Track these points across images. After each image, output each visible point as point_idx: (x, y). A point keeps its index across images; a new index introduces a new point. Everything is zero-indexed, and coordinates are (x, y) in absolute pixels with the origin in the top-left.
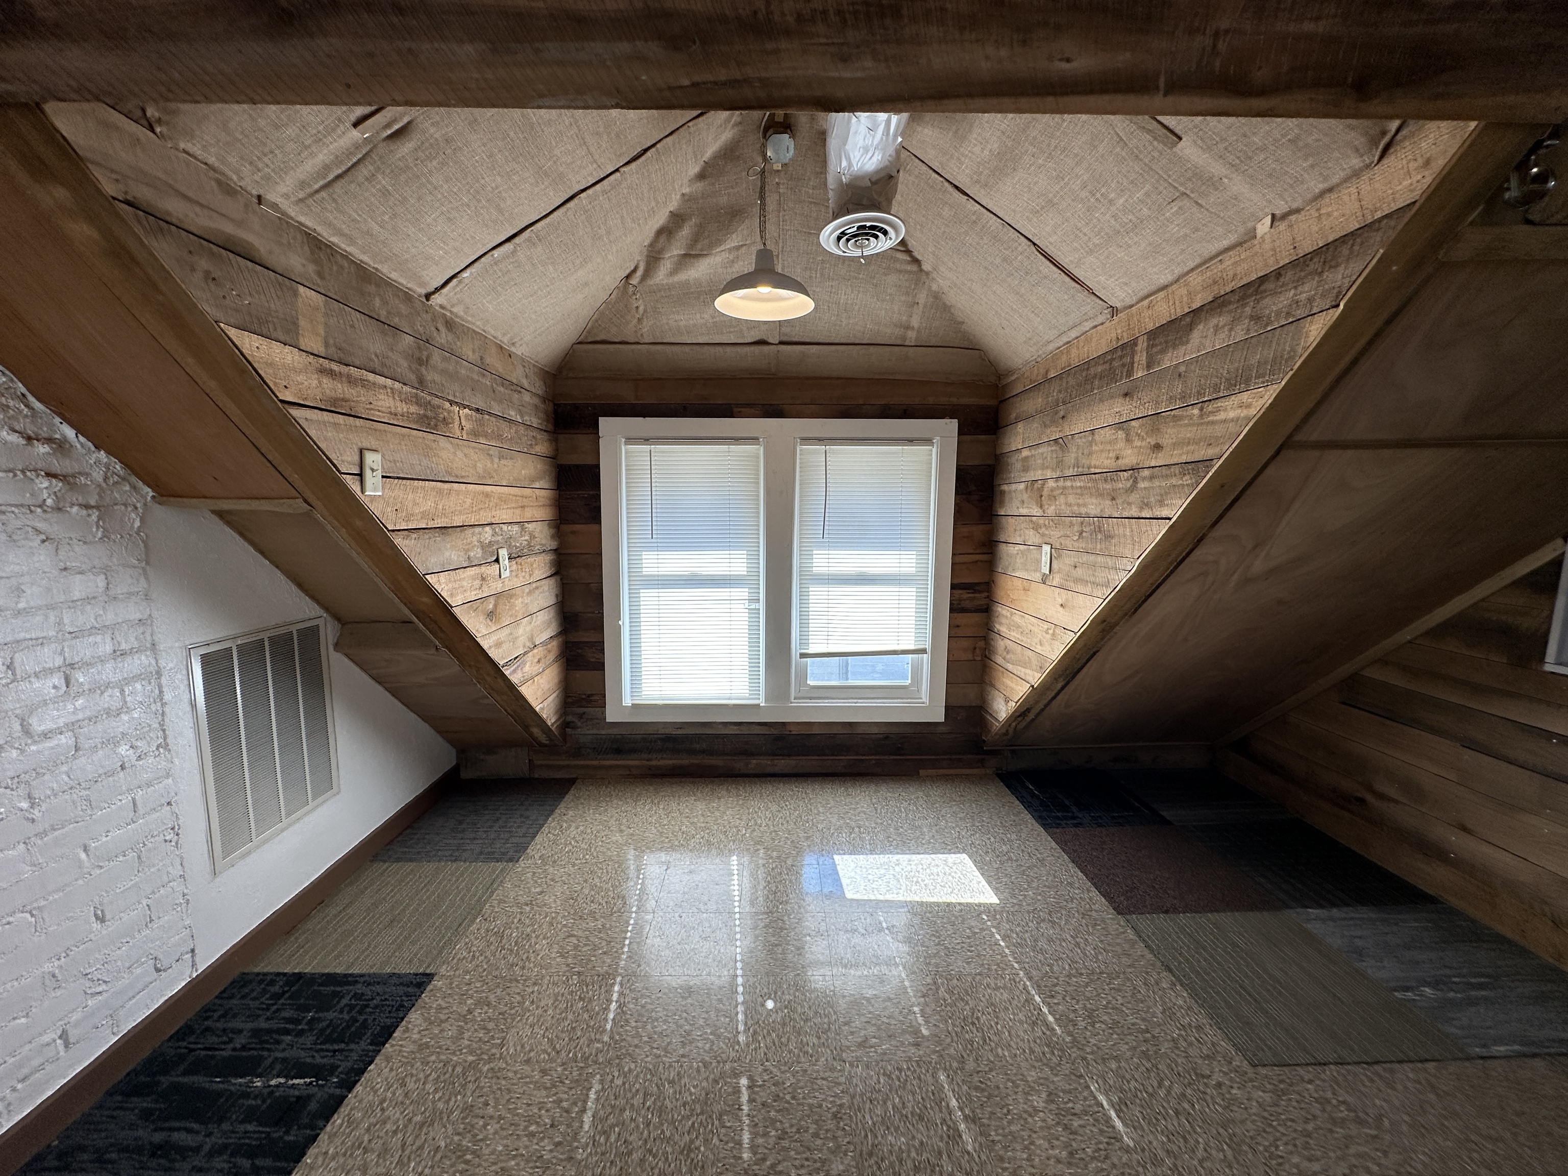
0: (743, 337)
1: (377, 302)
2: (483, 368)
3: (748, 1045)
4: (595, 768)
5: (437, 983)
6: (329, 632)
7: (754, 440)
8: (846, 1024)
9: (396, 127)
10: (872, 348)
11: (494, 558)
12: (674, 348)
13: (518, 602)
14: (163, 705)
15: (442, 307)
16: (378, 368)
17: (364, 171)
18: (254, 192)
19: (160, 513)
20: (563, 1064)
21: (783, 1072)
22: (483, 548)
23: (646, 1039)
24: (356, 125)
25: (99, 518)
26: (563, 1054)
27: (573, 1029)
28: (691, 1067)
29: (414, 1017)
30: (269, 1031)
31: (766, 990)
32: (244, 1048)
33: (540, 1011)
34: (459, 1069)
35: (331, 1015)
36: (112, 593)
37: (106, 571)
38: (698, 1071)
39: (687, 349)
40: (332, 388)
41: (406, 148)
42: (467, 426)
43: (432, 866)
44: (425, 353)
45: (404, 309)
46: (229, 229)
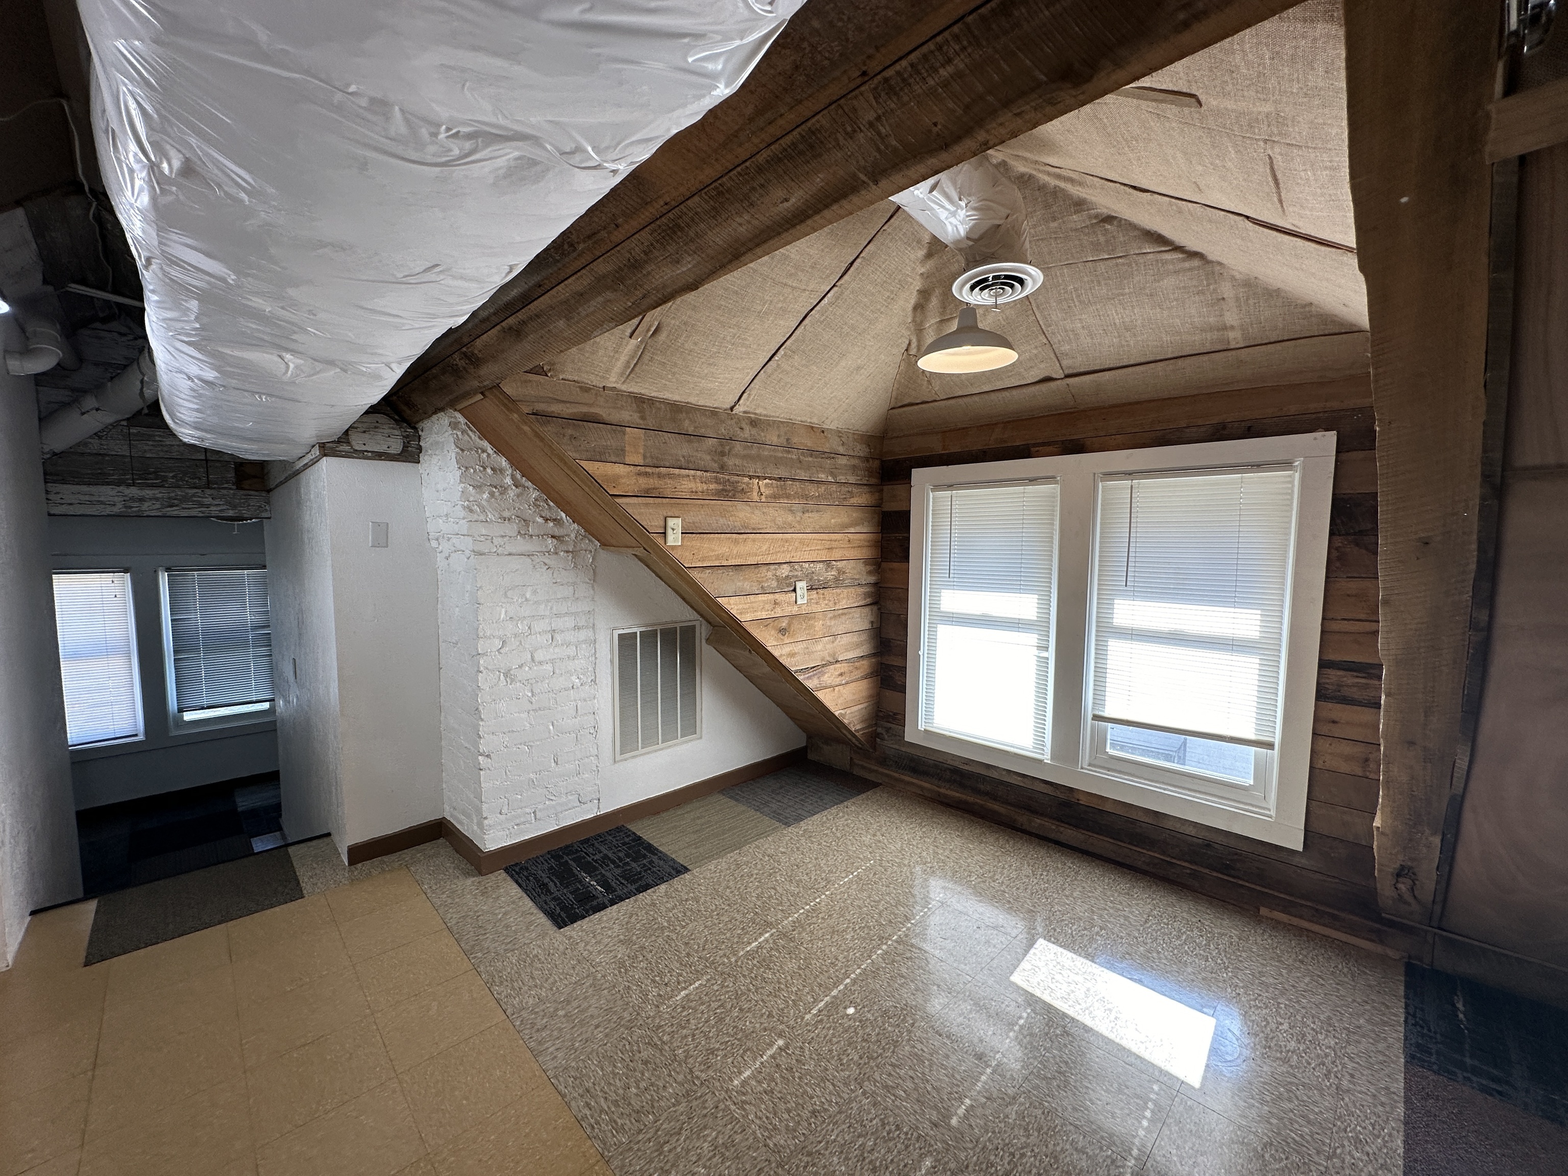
0: (1024, 378)
1: (687, 423)
2: (789, 447)
3: (807, 1024)
4: (896, 779)
5: (687, 876)
6: (702, 631)
7: (1049, 479)
8: (893, 1065)
9: (653, 329)
10: (1180, 361)
11: (792, 588)
12: (965, 399)
13: (819, 624)
14: (596, 658)
15: (745, 412)
16: (684, 465)
17: (646, 357)
18: (601, 386)
19: (603, 554)
20: (700, 958)
21: (811, 1058)
22: (778, 580)
23: (753, 975)
24: (631, 337)
25: (573, 558)
26: (706, 952)
27: (723, 942)
28: (761, 1010)
29: (663, 887)
30: (609, 859)
31: (858, 1001)
32: (596, 861)
33: (717, 922)
34: (656, 926)
35: (634, 865)
36: (576, 596)
37: (574, 584)
38: (762, 1015)
39: (976, 398)
40: (643, 482)
41: (662, 337)
42: (766, 491)
43: (744, 808)
44: (727, 448)
45: (710, 422)
46: (585, 409)
